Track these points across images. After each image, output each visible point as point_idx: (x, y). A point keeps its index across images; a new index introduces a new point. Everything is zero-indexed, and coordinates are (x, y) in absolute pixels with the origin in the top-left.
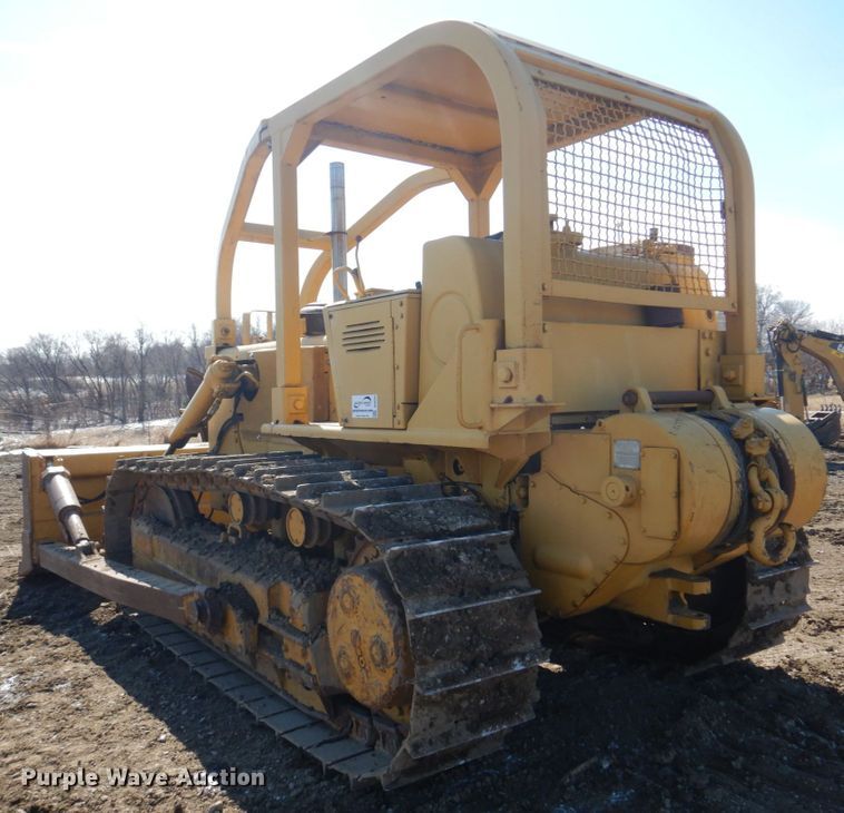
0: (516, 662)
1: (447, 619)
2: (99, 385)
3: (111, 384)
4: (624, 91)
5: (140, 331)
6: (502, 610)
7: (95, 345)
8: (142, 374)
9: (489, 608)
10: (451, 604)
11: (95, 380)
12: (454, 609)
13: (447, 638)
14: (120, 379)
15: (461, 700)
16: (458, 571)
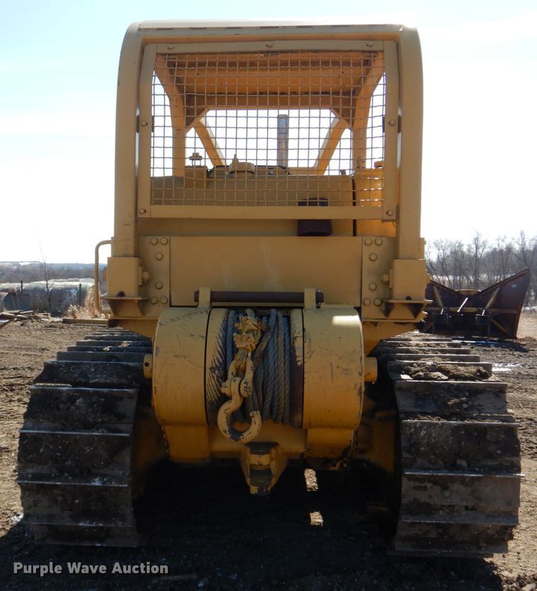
0: (97, 479)
1: (43, 437)
2: (444, 282)
3: (452, 282)
4: (264, 40)
5: (477, 239)
6: (91, 441)
7: (441, 251)
8: (476, 274)
9: (78, 438)
10: (49, 429)
11: (441, 278)
12: (48, 432)
13: (41, 450)
14: (458, 277)
15: (58, 495)
16: (68, 409)
